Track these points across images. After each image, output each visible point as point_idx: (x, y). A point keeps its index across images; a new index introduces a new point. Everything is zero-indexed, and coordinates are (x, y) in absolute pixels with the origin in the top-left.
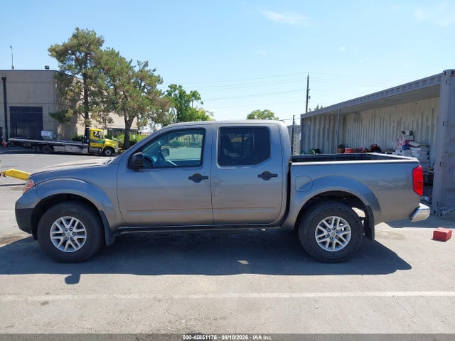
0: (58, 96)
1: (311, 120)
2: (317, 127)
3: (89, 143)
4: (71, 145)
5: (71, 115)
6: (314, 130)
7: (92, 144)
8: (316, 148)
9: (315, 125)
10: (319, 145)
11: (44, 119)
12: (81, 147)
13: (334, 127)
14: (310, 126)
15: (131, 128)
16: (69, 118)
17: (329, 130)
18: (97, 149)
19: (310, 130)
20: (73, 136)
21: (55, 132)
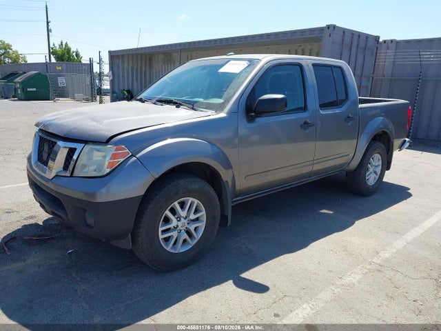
1: (119, 59)
2: (126, 66)
6: (123, 69)
8: (126, 89)
9: (123, 63)
10: (128, 85)
13: (141, 68)
14: (119, 64)
17: (137, 70)
19: (118, 68)
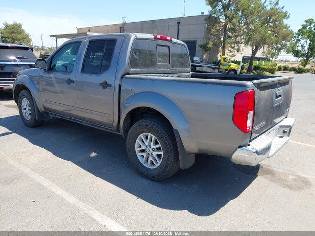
0: (206, 33)
3: (219, 66)
4: (208, 67)
5: (211, 46)
7: (221, 67)
11: (197, 49)
12: (214, 69)
15: (256, 56)
16: (210, 48)
18: (224, 71)
20: (214, 61)
21: (202, 58)
